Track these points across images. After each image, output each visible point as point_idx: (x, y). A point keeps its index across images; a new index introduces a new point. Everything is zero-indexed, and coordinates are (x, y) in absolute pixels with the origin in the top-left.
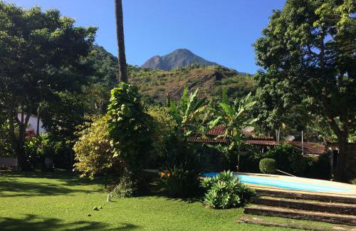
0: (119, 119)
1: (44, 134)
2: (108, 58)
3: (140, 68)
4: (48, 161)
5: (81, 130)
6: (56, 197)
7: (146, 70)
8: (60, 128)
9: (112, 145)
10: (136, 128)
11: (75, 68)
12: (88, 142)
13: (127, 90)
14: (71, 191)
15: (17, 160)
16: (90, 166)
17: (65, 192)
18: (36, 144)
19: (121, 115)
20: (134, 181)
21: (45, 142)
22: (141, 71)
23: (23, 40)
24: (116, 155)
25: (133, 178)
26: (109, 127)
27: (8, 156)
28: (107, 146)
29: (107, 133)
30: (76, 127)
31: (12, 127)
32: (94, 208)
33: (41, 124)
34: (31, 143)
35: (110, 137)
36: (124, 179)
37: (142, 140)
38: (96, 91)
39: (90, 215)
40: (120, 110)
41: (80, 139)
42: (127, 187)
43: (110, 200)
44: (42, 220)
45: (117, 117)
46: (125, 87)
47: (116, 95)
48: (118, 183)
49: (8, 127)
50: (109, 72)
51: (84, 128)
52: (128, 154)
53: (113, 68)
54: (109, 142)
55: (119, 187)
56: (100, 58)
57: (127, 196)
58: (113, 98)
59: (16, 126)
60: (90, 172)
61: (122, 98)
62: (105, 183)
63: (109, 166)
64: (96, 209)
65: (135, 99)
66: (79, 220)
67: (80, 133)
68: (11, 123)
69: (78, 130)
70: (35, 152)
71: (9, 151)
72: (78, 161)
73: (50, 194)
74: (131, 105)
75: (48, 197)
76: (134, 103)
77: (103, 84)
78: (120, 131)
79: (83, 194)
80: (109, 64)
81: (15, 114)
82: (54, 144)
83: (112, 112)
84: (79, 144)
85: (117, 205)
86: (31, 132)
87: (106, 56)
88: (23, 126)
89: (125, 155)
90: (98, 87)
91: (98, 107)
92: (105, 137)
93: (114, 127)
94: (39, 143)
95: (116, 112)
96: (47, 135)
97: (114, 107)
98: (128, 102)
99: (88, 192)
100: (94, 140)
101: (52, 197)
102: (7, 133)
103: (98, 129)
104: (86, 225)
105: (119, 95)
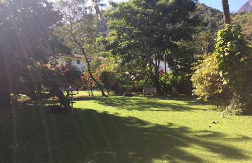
0: (226, 54)
1: (169, 71)
2: (209, 11)
3: (236, 14)
4: (174, 89)
5: (196, 66)
6: (183, 112)
7: (242, 14)
8: (179, 67)
9: (221, 75)
10: (242, 60)
11: (186, 22)
12: (202, 75)
13: (232, 30)
14: (192, 109)
15: (155, 89)
16: (204, 92)
17: (189, 109)
18: (166, 78)
19: (227, 51)
20: (242, 103)
21: (171, 77)
22: (237, 16)
23: (152, 10)
24: (225, 83)
25: (242, 101)
26: (218, 62)
27: (150, 87)
28: (217, 76)
29: (217, 66)
30: (192, 64)
31: (151, 69)
32: (213, 121)
33: (167, 65)
34: (162, 78)
35: (219, 69)
36: (233, 102)
37: (249, 69)
38: (202, 37)
39: (210, 127)
40: (227, 47)
41: (195, 72)
42: (237, 108)
43: (223, 117)
44: (177, 127)
45: (224, 53)
46: (230, 28)
47: (221, 35)
48: (228, 104)
49: (149, 68)
50: (210, 22)
51: (198, 64)
52: (236, 82)
53: (213, 18)
54: (218, 73)
55: (230, 107)
56: (202, 12)
57: (237, 114)
58: (219, 38)
59: (153, 67)
60: (204, 96)
61: (227, 37)
62: (218, 105)
63: (220, 91)
64: (214, 123)
65: (239, 36)
66: (202, 130)
67: (195, 68)
68: (150, 66)
69: (193, 66)
70: (165, 83)
71: (151, 84)
72: (195, 88)
73: (179, 110)
74: (236, 41)
75: (178, 112)
76: (238, 40)
77: (206, 31)
78: (227, 64)
79: (201, 111)
80: (210, 15)
81: (152, 60)
82: (177, 77)
83: (219, 50)
84: (195, 76)
85: (230, 121)
86: (162, 71)
87: (207, 10)
88: (157, 68)
89: (234, 83)
90: (203, 35)
91: (204, 49)
92: (216, 70)
93: (222, 61)
94: (167, 77)
95: (223, 49)
96: (171, 72)
97: (221, 45)
98: (233, 39)
99: (205, 110)
100: (206, 72)
101: (181, 112)
102: (148, 73)
103: (209, 64)
104: (209, 133)
105: (225, 35)
